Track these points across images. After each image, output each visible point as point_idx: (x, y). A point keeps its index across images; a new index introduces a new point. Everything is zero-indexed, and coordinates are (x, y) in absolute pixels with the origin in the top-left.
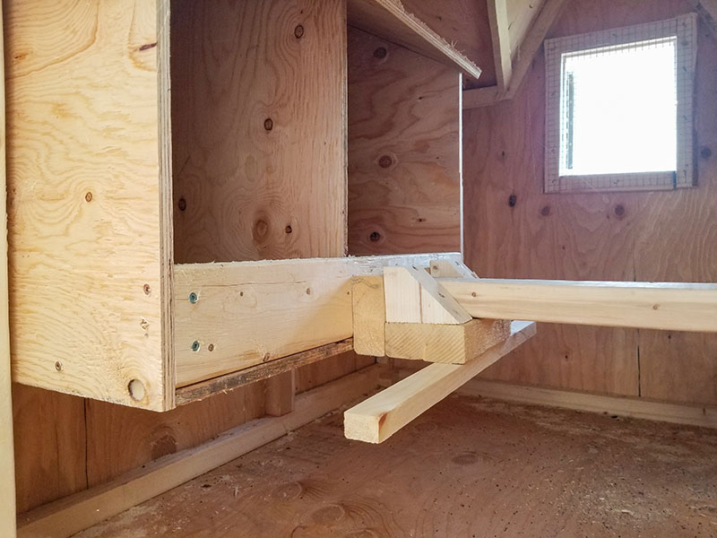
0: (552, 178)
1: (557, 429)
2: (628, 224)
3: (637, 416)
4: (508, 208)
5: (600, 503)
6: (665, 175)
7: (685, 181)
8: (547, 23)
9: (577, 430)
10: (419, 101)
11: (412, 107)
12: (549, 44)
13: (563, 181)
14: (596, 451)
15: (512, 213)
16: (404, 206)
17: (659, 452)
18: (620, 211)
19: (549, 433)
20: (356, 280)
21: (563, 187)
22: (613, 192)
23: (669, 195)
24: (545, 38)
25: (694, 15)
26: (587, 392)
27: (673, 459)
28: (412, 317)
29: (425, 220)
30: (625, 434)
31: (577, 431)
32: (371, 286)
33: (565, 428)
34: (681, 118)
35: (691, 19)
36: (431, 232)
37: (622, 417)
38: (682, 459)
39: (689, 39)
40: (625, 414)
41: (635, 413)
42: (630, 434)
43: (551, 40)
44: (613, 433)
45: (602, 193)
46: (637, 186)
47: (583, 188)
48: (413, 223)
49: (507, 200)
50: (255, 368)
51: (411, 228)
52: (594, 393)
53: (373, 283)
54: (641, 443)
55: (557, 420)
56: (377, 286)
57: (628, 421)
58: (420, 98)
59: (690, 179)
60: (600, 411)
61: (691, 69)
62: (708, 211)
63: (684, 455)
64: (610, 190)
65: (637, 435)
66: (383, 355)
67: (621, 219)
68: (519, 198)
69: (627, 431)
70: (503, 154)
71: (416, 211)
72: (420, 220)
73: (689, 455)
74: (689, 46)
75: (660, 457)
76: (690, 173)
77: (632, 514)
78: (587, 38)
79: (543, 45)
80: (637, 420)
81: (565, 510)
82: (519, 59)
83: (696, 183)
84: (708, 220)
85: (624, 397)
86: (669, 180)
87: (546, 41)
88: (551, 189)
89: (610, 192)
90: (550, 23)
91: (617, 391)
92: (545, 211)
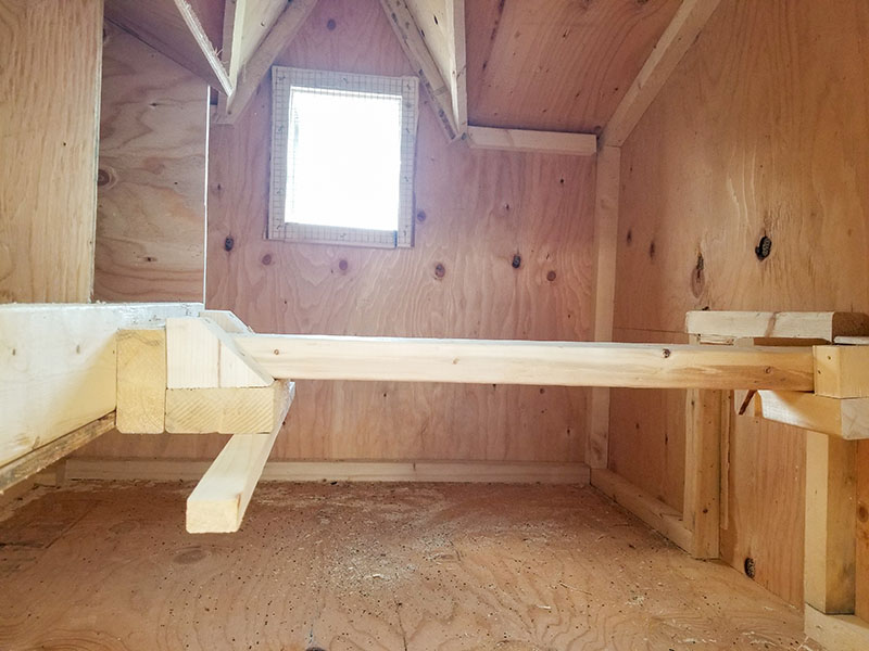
0: (277, 223)
1: (283, 504)
2: (351, 280)
3: (354, 480)
4: (224, 252)
5: (349, 574)
6: (387, 234)
7: (405, 242)
8: (276, 47)
9: (303, 502)
10: (153, 107)
11: (142, 113)
12: (278, 72)
13: (289, 229)
14: (327, 521)
15: (229, 260)
16: (124, 238)
17: (384, 511)
18: (344, 265)
19: (274, 510)
20: (122, 335)
21: (288, 235)
22: (338, 246)
23: (388, 254)
24: (273, 64)
25: (416, 79)
26: (305, 460)
27: (399, 516)
28: (206, 381)
29: (155, 260)
30: (349, 499)
31: (302, 504)
32: (148, 343)
33: (289, 503)
34: (404, 178)
35: (414, 81)
36: (165, 275)
37: (340, 482)
38: (406, 515)
39: (412, 102)
40: (344, 479)
41: (353, 476)
42: (354, 499)
43: (279, 68)
44: (338, 501)
45: (328, 245)
46: (362, 241)
47: (310, 239)
48: (138, 262)
49: (223, 244)
50: (23, 460)
51: (136, 269)
52: (313, 460)
53: (150, 338)
54: (368, 507)
55: (278, 495)
56: (157, 343)
57: (347, 485)
58: (154, 105)
59: (409, 240)
60: (319, 479)
61: (413, 132)
62: (421, 273)
63: (406, 511)
64: (337, 243)
65: (360, 498)
66: (161, 432)
67: (344, 274)
68: (237, 242)
69: (350, 496)
70: (219, 187)
71: (142, 247)
72: (149, 259)
73: (411, 511)
74: (412, 108)
75: (388, 517)
76: (409, 234)
77: (382, 576)
78: (318, 76)
79: (270, 70)
80: (355, 484)
81: (320, 587)
82: (244, 81)
83: (413, 245)
84: (421, 282)
85: (342, 461)
86: (391, 240)
87: (274, 68)
88: (276, 235)
89: (335, 245)
90: (279, 48)
91: (335, 456)
92: (267, 260)
